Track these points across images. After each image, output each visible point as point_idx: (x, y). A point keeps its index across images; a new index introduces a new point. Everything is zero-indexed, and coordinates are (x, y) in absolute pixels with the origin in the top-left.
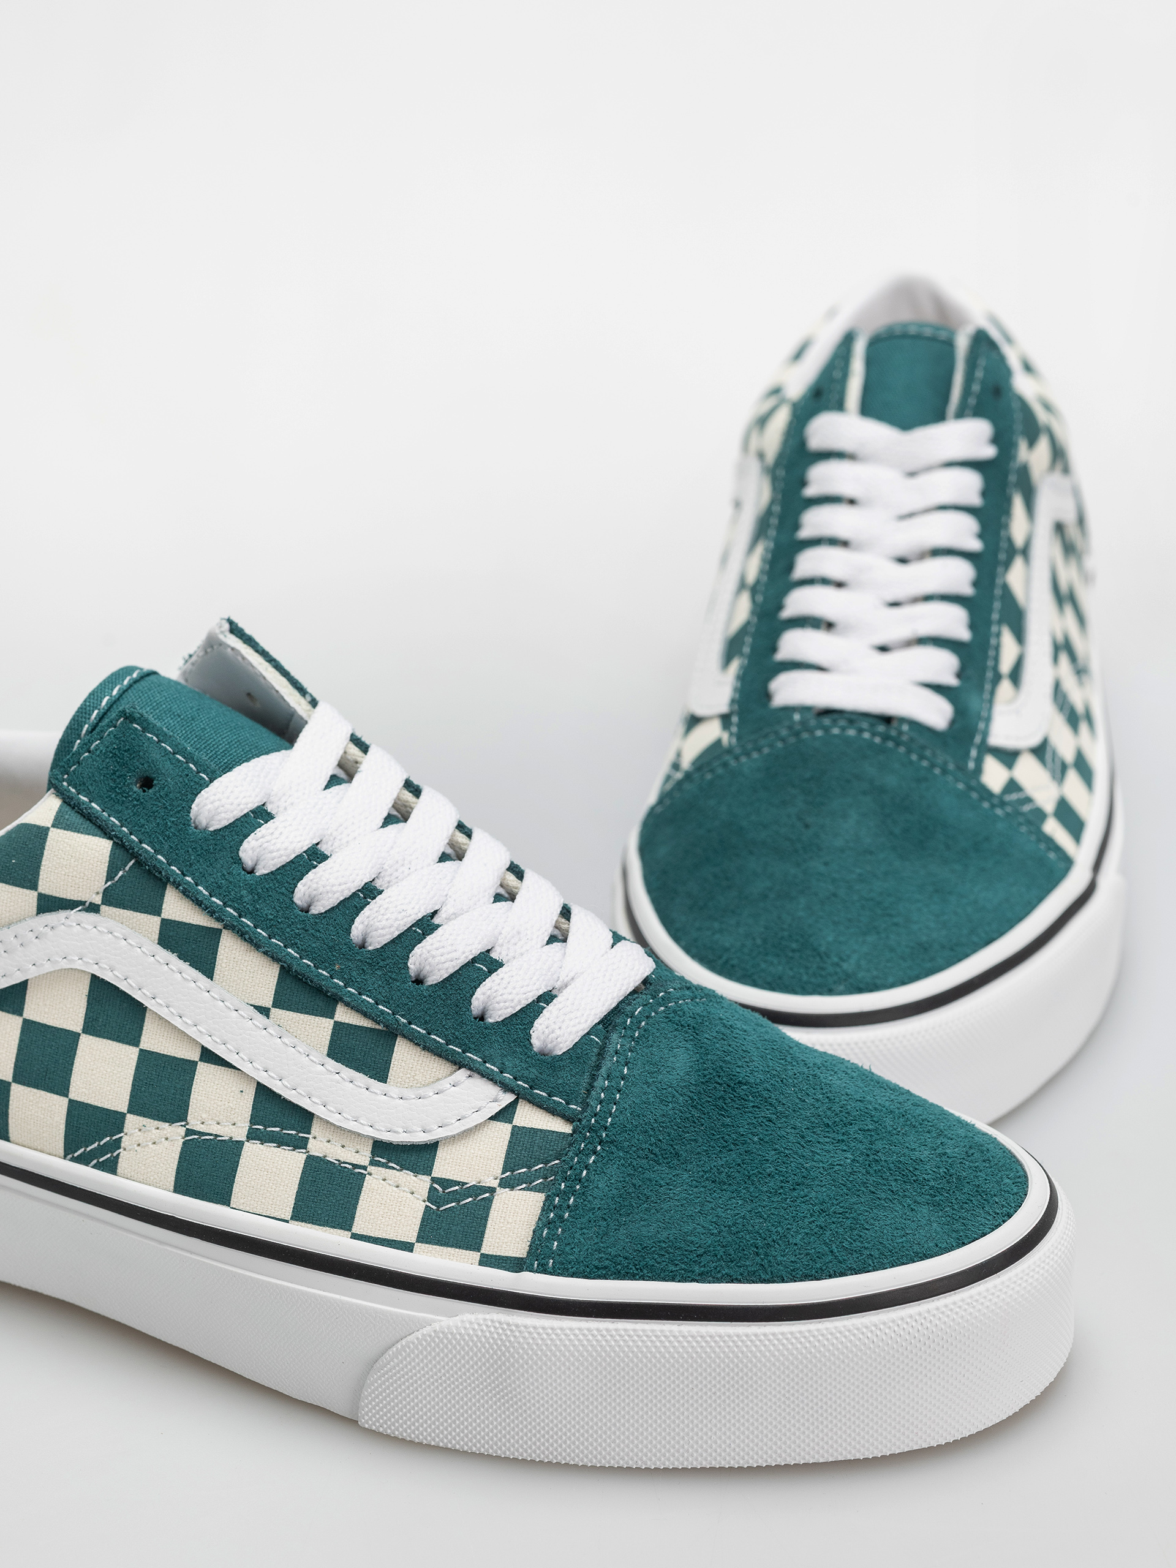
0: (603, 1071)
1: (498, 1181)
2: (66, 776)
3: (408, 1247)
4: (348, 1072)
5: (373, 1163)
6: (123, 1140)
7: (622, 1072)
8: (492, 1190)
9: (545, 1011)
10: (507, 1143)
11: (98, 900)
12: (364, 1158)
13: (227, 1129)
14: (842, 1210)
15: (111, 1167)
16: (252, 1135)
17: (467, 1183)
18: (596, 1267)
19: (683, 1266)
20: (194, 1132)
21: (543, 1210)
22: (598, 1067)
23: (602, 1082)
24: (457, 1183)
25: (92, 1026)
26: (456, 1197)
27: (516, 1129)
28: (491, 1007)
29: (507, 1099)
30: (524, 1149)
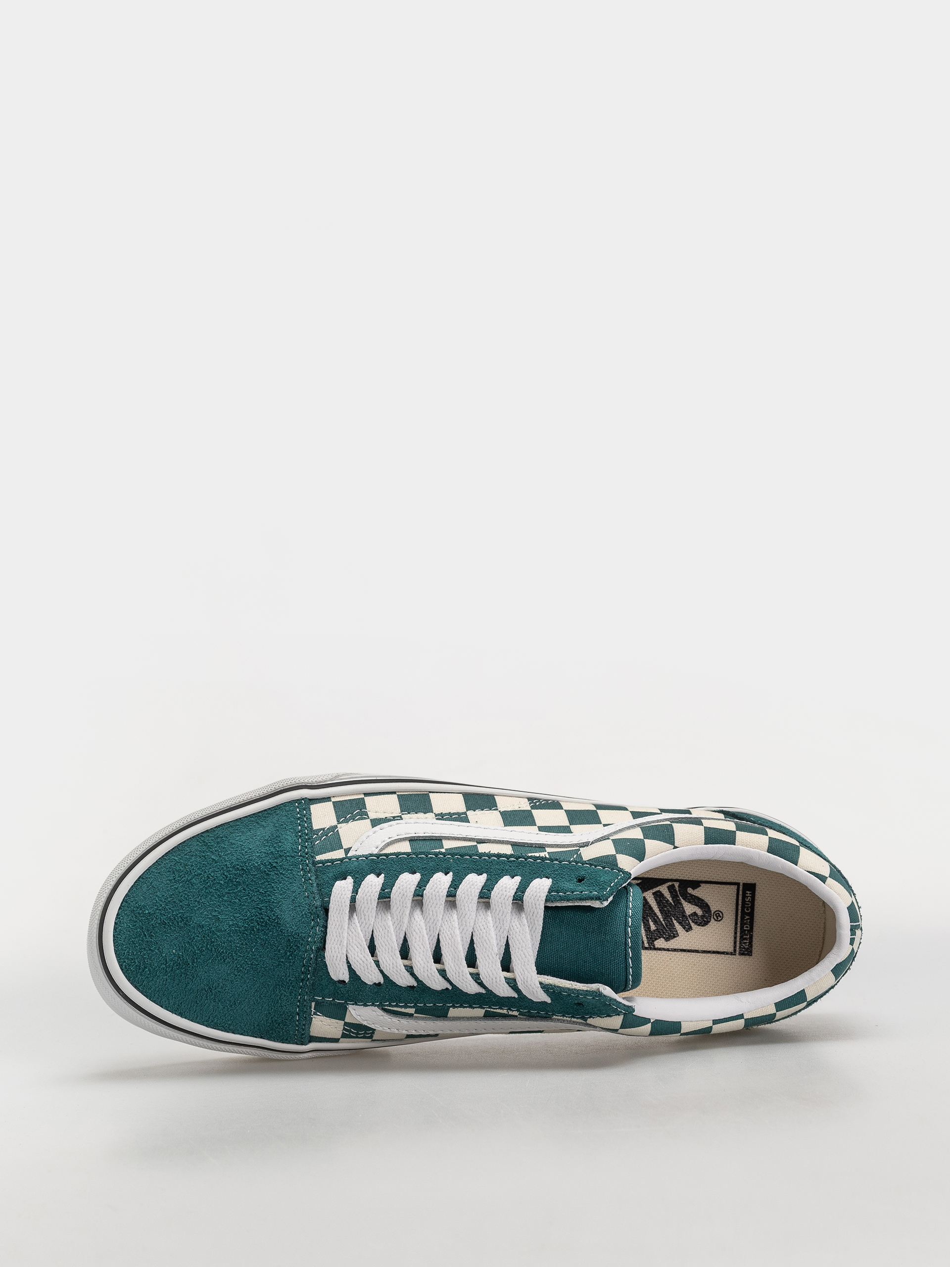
1: (338, 827)
5: (400, 816)
8: (339, 823)
10: (342, 841)
12: (404, 817)
16: (464, 813)
17: (352, 822)
20: (495, 810)
22: (318, 886)
26: (355, 816)
29: (350, 854)
30: (332, 839)
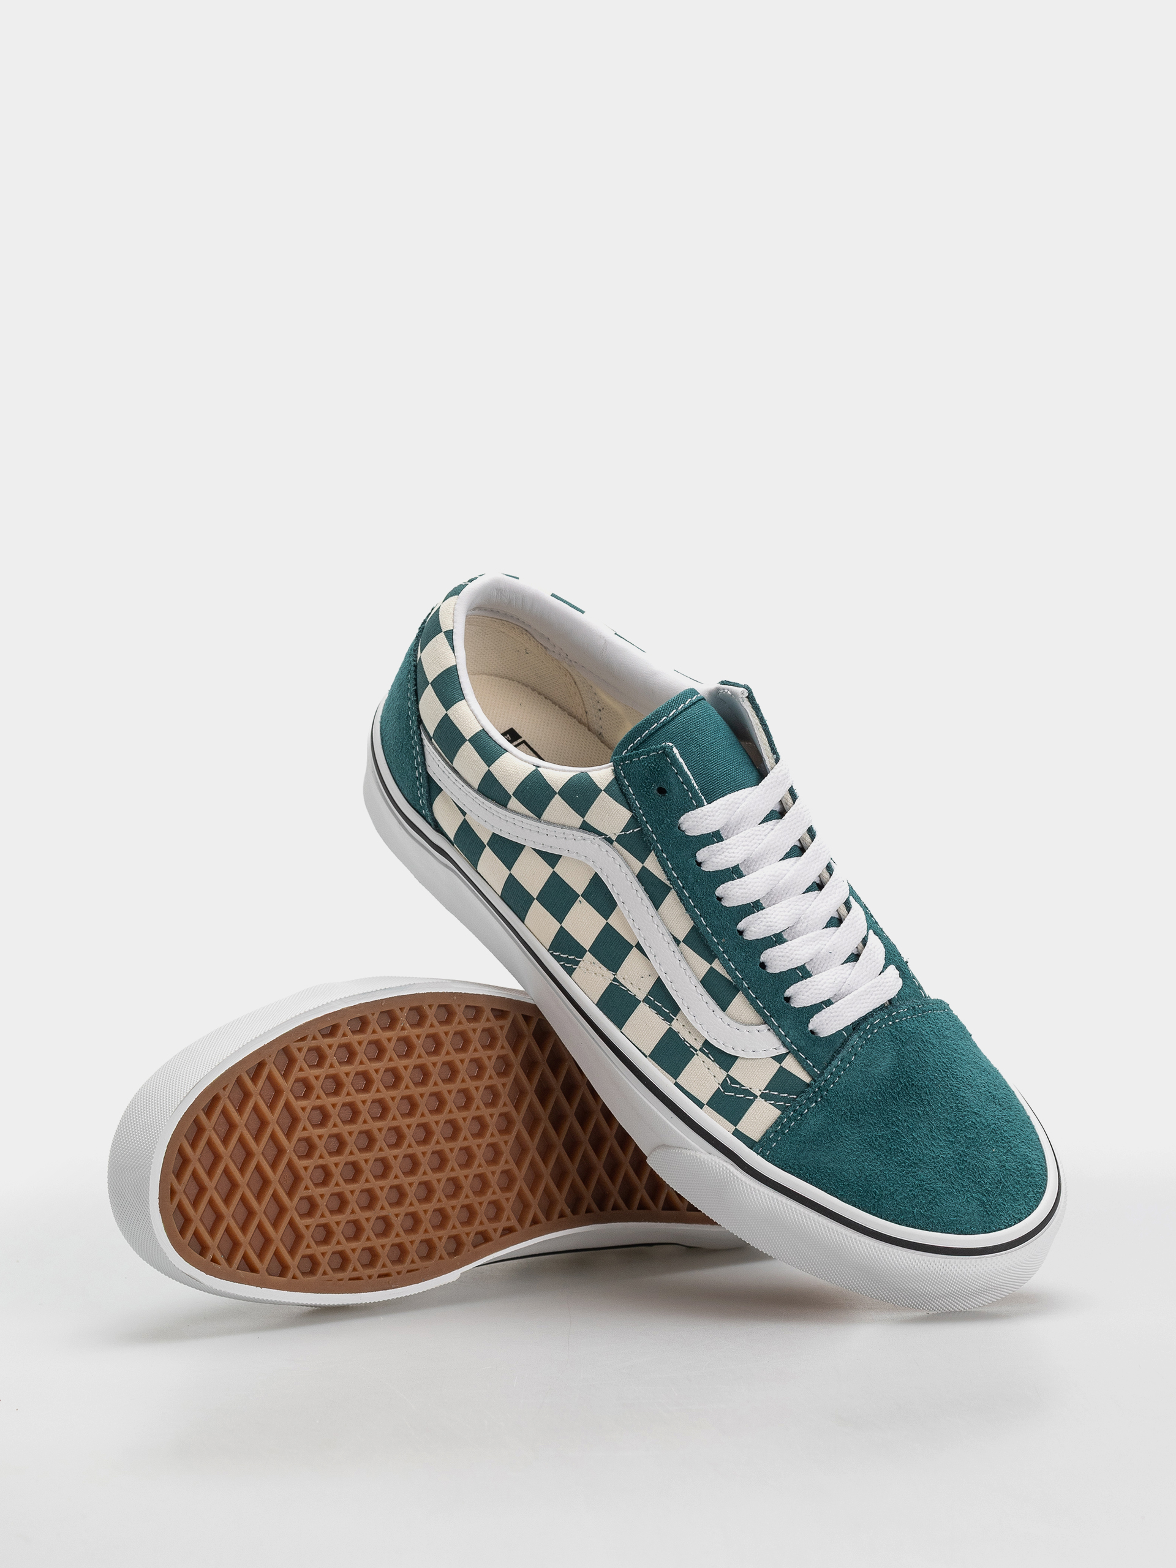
0: (840, 1056)
1: (760, 1093)
2: (622, 764)
3: (700, 1105)
4: (707, 997)
5: (701, 1050)
6: (581, 963)
7: (850, 1059)
8: (756, 1097)
9: (823, 1011)
10: (773, 1074)
11: (614, 838)
12: (698, 1045)
13: (635, 989)
14: (930, 1189)
15: (570, 971)
16: (646, 1000)
17: (744, 1086)
18: (790, 1167)
19: (834, 1187)
20: (618, 981)
21: (775, 1123)
22: (838, 1052)
23: (837, 1062)
24: (739, 1084)
25: (586, 895)
26: (735, 1090)
27: (781, 1069)
28: (795, 999)
29: (783, 1051)
30: (781, 1082)
